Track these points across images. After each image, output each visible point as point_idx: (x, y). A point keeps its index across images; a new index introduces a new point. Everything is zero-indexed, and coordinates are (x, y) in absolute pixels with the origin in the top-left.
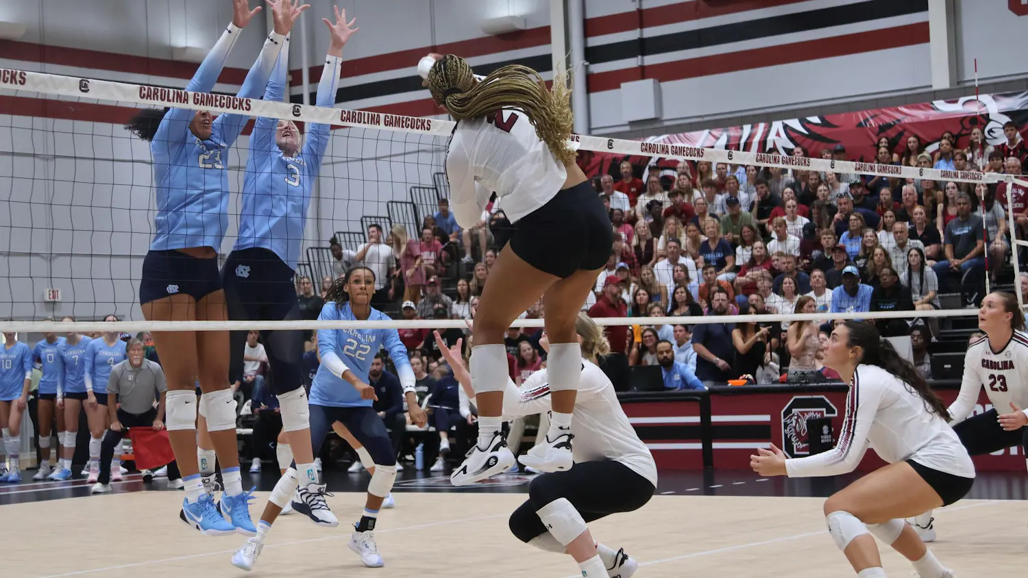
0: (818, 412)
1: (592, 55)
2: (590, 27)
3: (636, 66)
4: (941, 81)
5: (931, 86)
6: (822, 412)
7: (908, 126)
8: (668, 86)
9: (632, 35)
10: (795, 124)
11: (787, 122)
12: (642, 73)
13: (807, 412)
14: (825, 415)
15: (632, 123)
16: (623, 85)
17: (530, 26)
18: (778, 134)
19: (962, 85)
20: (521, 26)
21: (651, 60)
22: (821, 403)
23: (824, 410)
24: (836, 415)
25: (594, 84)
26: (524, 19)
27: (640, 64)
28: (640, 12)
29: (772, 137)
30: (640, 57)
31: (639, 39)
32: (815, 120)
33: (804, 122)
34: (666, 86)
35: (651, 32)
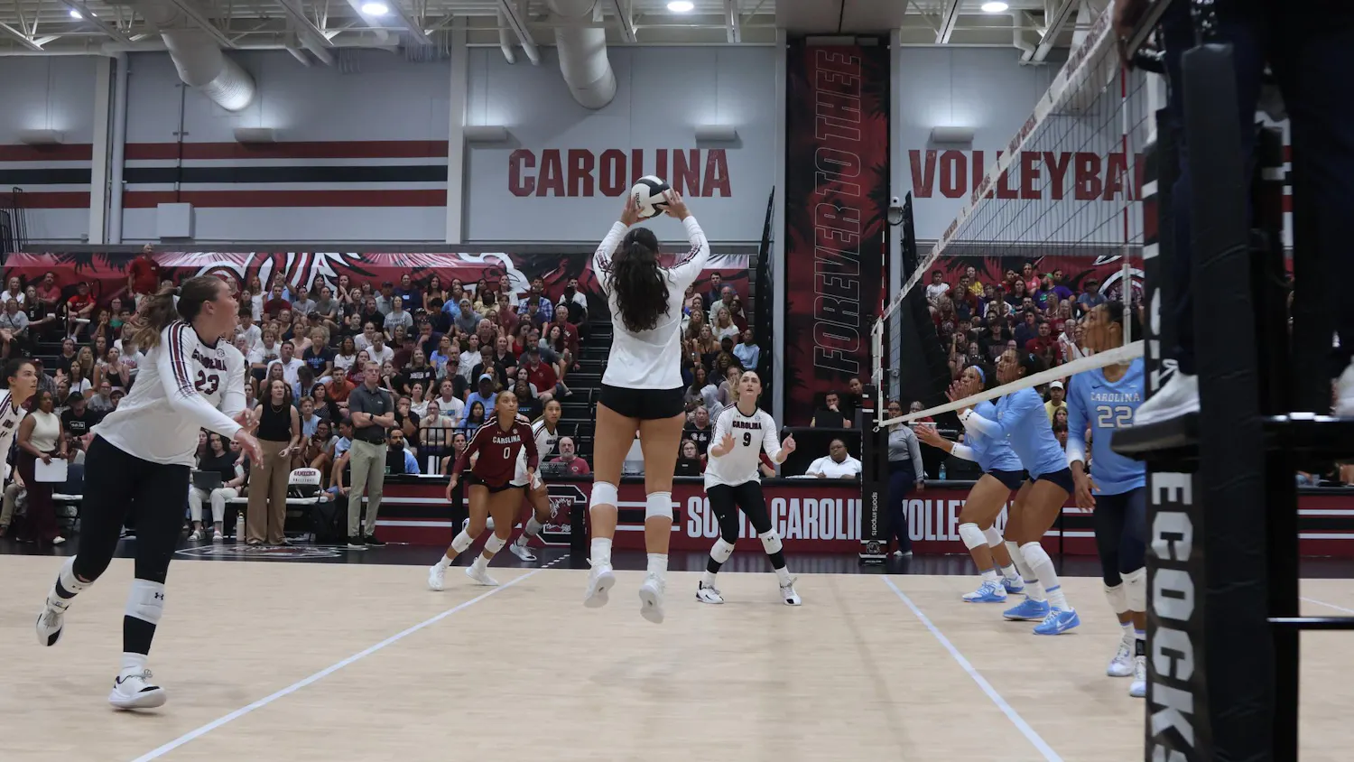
0: (569, 499)
1: (129, 175)
2: (130, 151)
3: (172, 190)
4: (453, 238)
5: (445, 241)
6: (572, 499)
7: (439, 271)
8: (202, 212)
9: (171, 163)
10: (336, 257)
11: (329, 254)
12: (178, 197)
13: (558, 499)
14: (575, 501)
15: (163, 239)
16: (159, 205)
17: (67, 142)
18: (321, 263)
19: (466, 244)
20: (59, 140)
21: (187, 187)
22: (572, 492)
23: (575, 497)
24: (586, 501)
25: (129, 200)
26: (62, 134)
27: (177, 189)
28: (181, 144)
29: (315, 264)
30: (177, 183)
31: (178, 167)
32: (355, 255)
33: (343, 256)
34: (200, 211)
35: (188, 163)
